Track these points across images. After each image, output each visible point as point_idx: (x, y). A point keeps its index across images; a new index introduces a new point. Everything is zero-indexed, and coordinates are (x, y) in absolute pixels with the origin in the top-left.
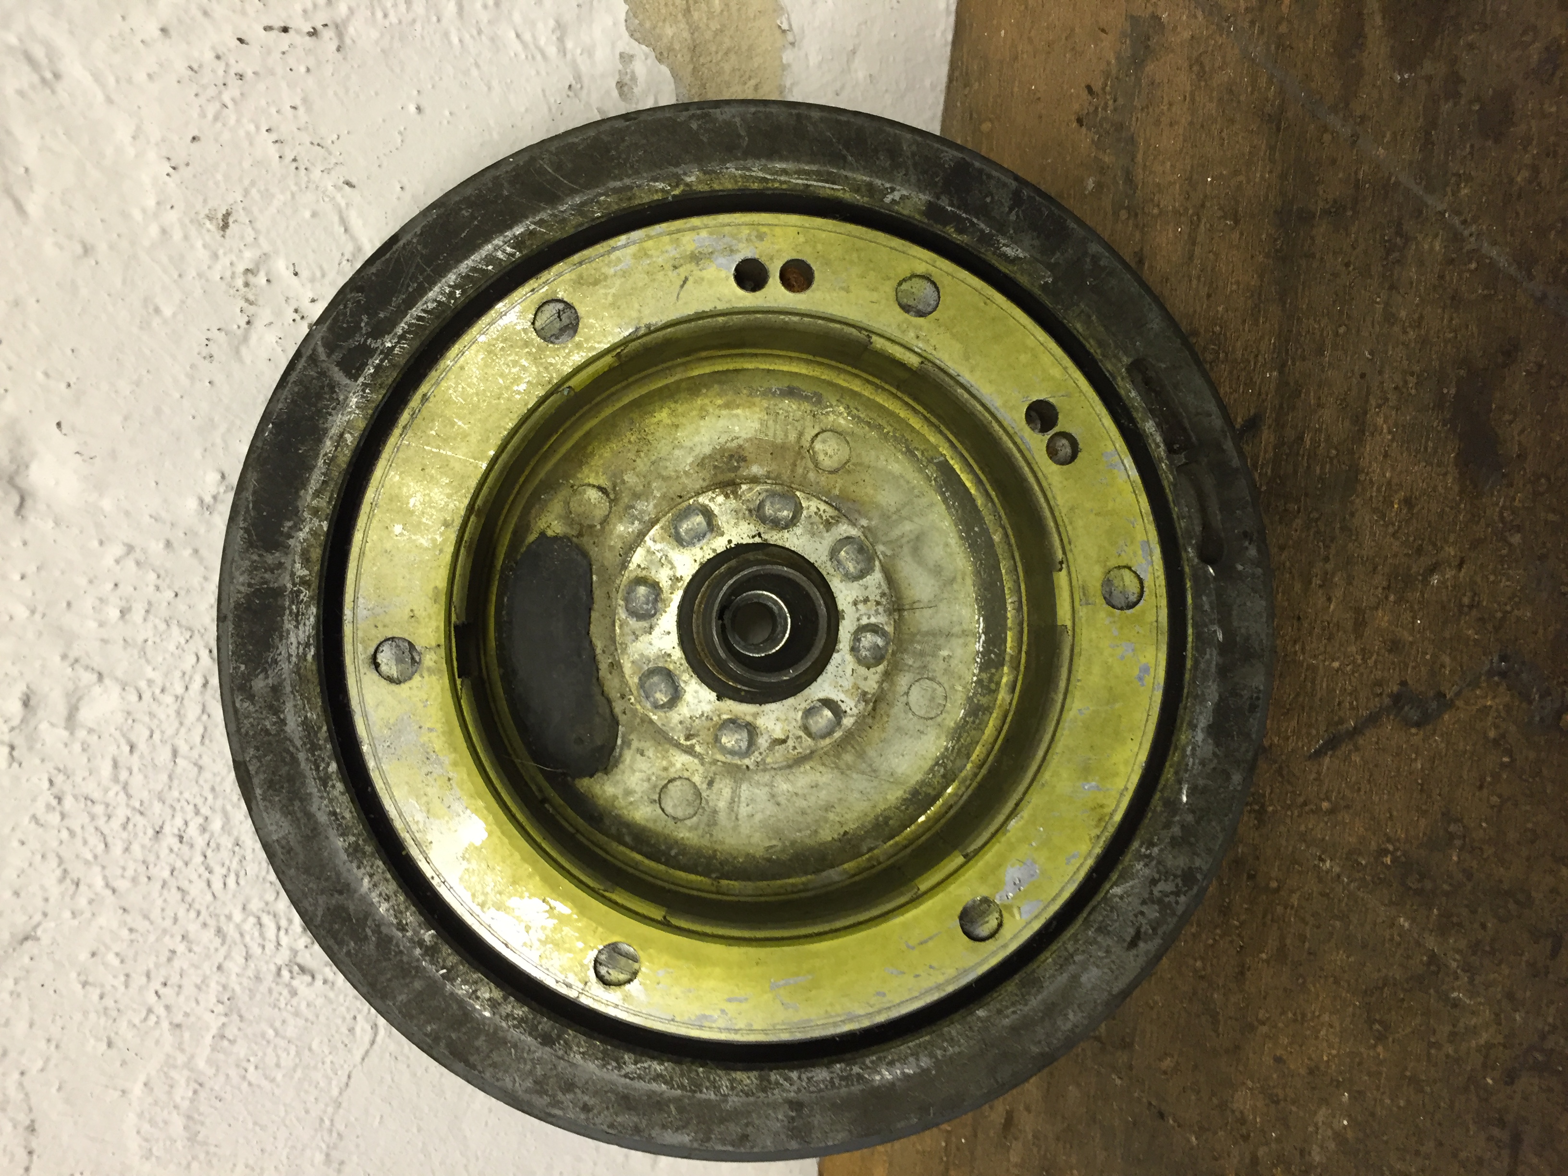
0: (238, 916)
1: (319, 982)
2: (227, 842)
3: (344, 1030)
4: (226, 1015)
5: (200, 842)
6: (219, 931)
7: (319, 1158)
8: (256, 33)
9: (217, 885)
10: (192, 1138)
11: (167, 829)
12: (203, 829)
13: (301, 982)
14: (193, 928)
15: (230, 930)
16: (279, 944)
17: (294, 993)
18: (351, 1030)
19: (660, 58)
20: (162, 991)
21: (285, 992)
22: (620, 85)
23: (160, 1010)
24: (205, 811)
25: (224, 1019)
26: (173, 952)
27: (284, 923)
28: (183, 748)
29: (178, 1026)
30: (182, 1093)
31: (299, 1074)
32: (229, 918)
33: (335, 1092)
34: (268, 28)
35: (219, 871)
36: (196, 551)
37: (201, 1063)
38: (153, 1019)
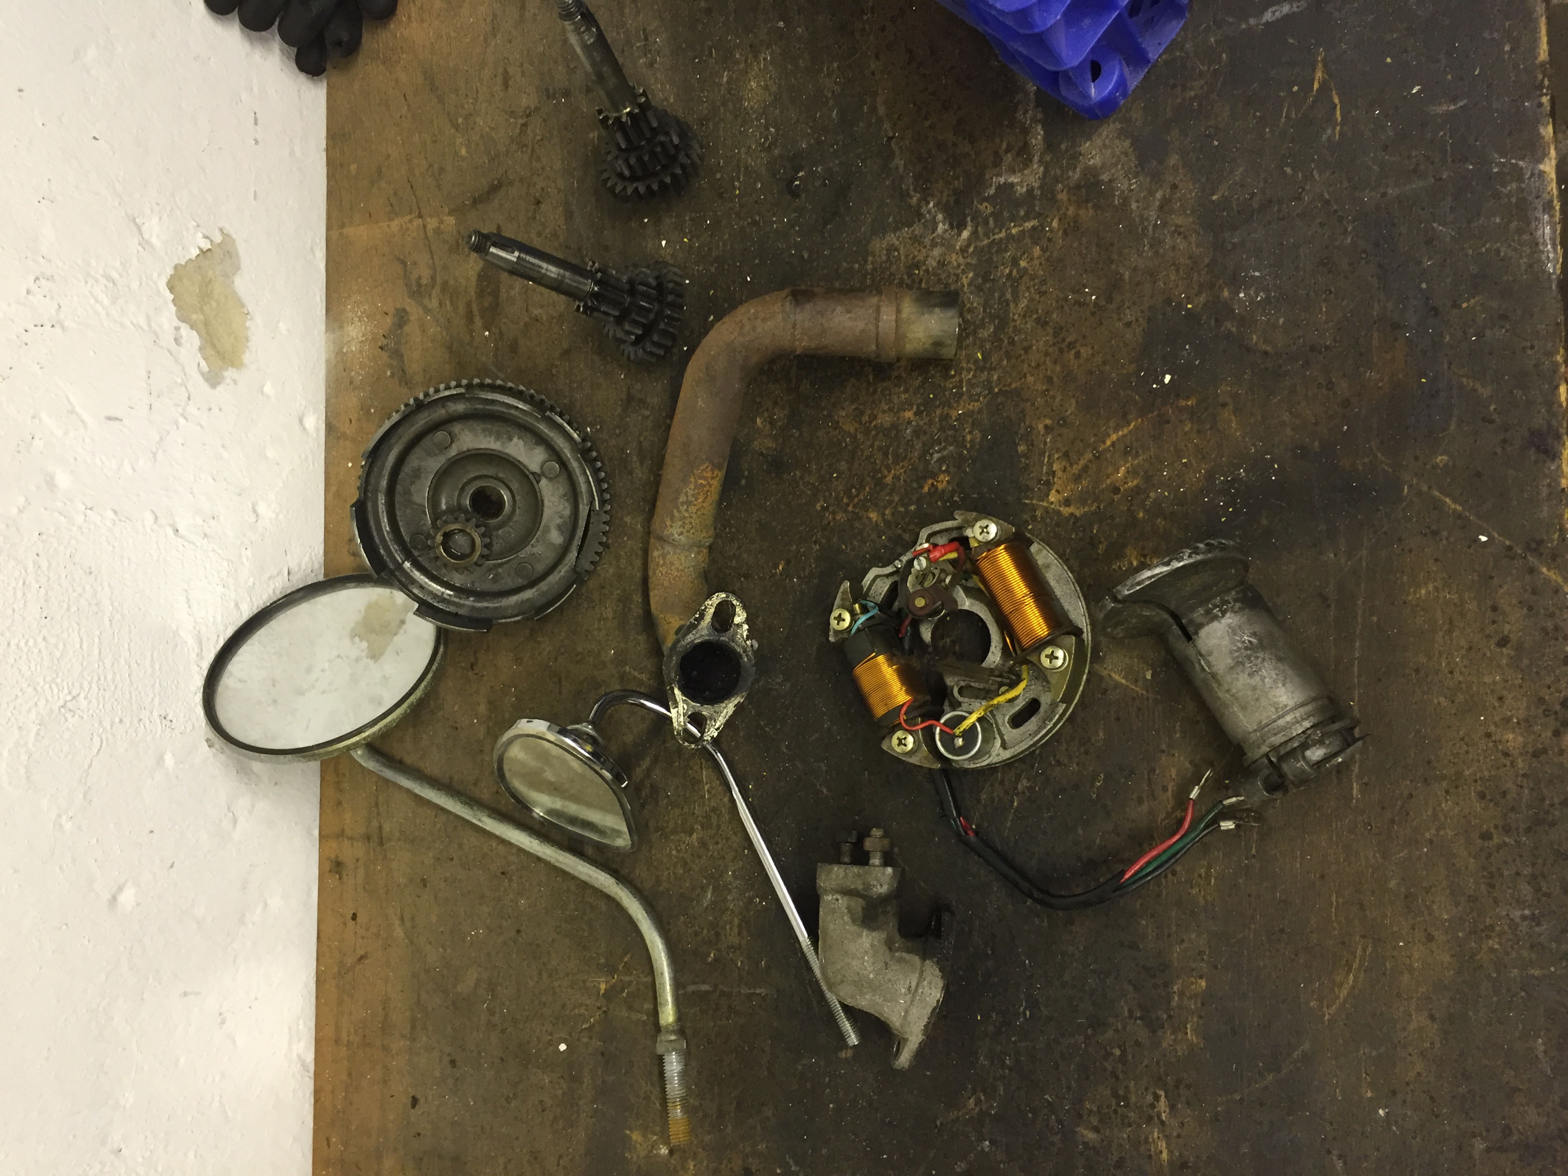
0: (42, 683)
1: (77, 716)
2: (36, 651)
3: (89, 739)
4: (40, 725)
5: (25, 649)
6: (35, 689)
7: (81, 796)
8: (31, 327)
9: (33, 668)
10: (28, 778)
11: (12, 643)
12: (26, 643)
13: (69, 715)
14: (24, 686)
15: (39, 688)
16: (59, 697)
17: (66, 720)
18: (91, 739)
19: (192, 328)
20: (14, 712)
21: (63, 719)
22: (176, 340)
23: (13, 720)
24: (26, 636)
25: (39, 727)
26: (17, 696)
27: (60, 688)
28: (16, 609)
29: (20, 728)
30: (24, 757)
31: (70, 757)
32: (38, 683)
33: (86, 767)
34: (35, 326)
35: (33, 663)
36: (18, 529)
37: (30, 745)
38: (10, 723)
